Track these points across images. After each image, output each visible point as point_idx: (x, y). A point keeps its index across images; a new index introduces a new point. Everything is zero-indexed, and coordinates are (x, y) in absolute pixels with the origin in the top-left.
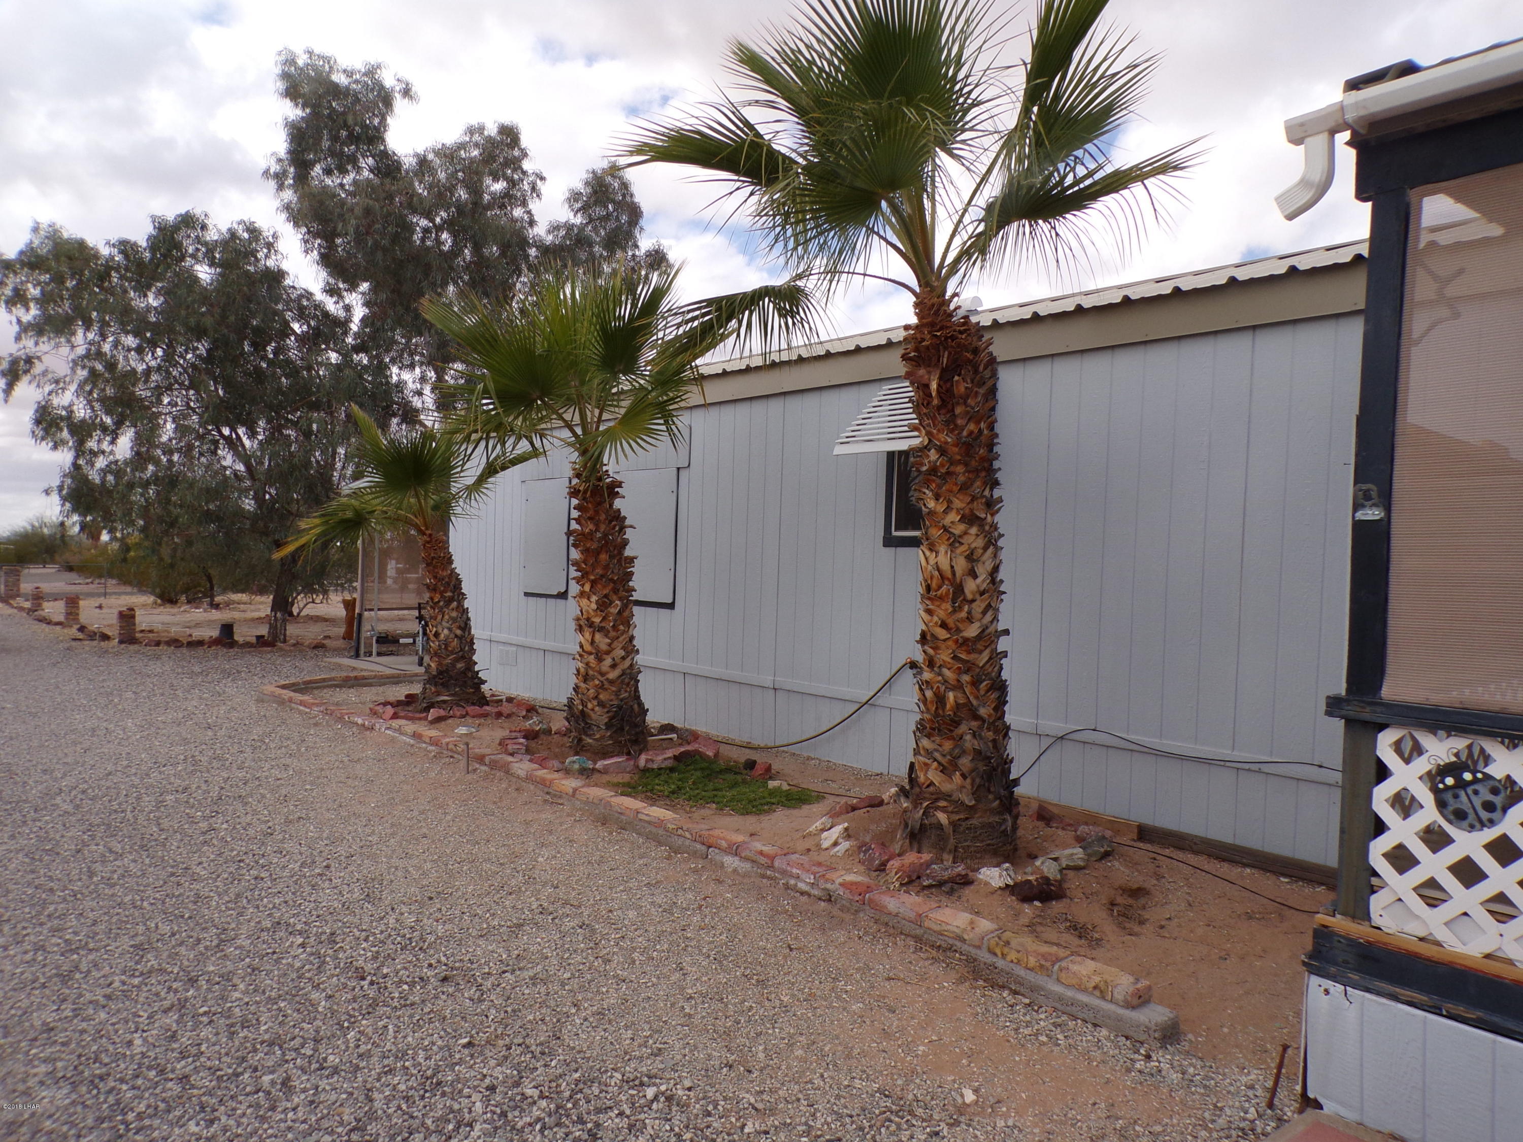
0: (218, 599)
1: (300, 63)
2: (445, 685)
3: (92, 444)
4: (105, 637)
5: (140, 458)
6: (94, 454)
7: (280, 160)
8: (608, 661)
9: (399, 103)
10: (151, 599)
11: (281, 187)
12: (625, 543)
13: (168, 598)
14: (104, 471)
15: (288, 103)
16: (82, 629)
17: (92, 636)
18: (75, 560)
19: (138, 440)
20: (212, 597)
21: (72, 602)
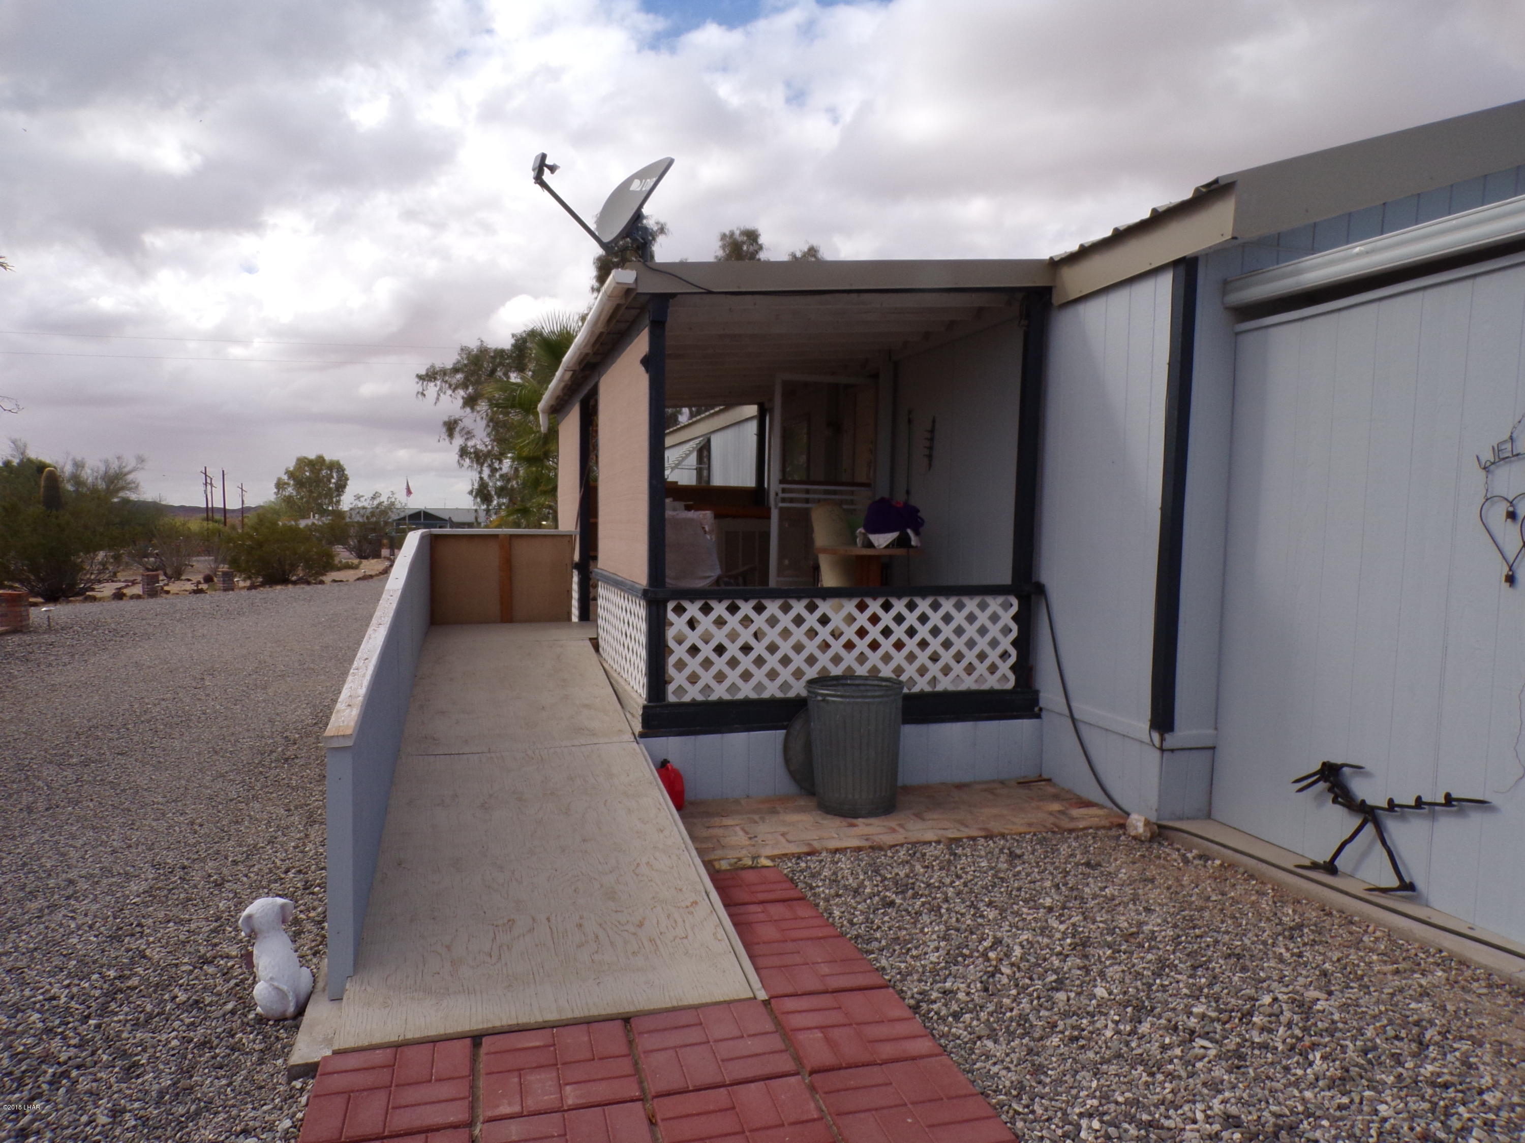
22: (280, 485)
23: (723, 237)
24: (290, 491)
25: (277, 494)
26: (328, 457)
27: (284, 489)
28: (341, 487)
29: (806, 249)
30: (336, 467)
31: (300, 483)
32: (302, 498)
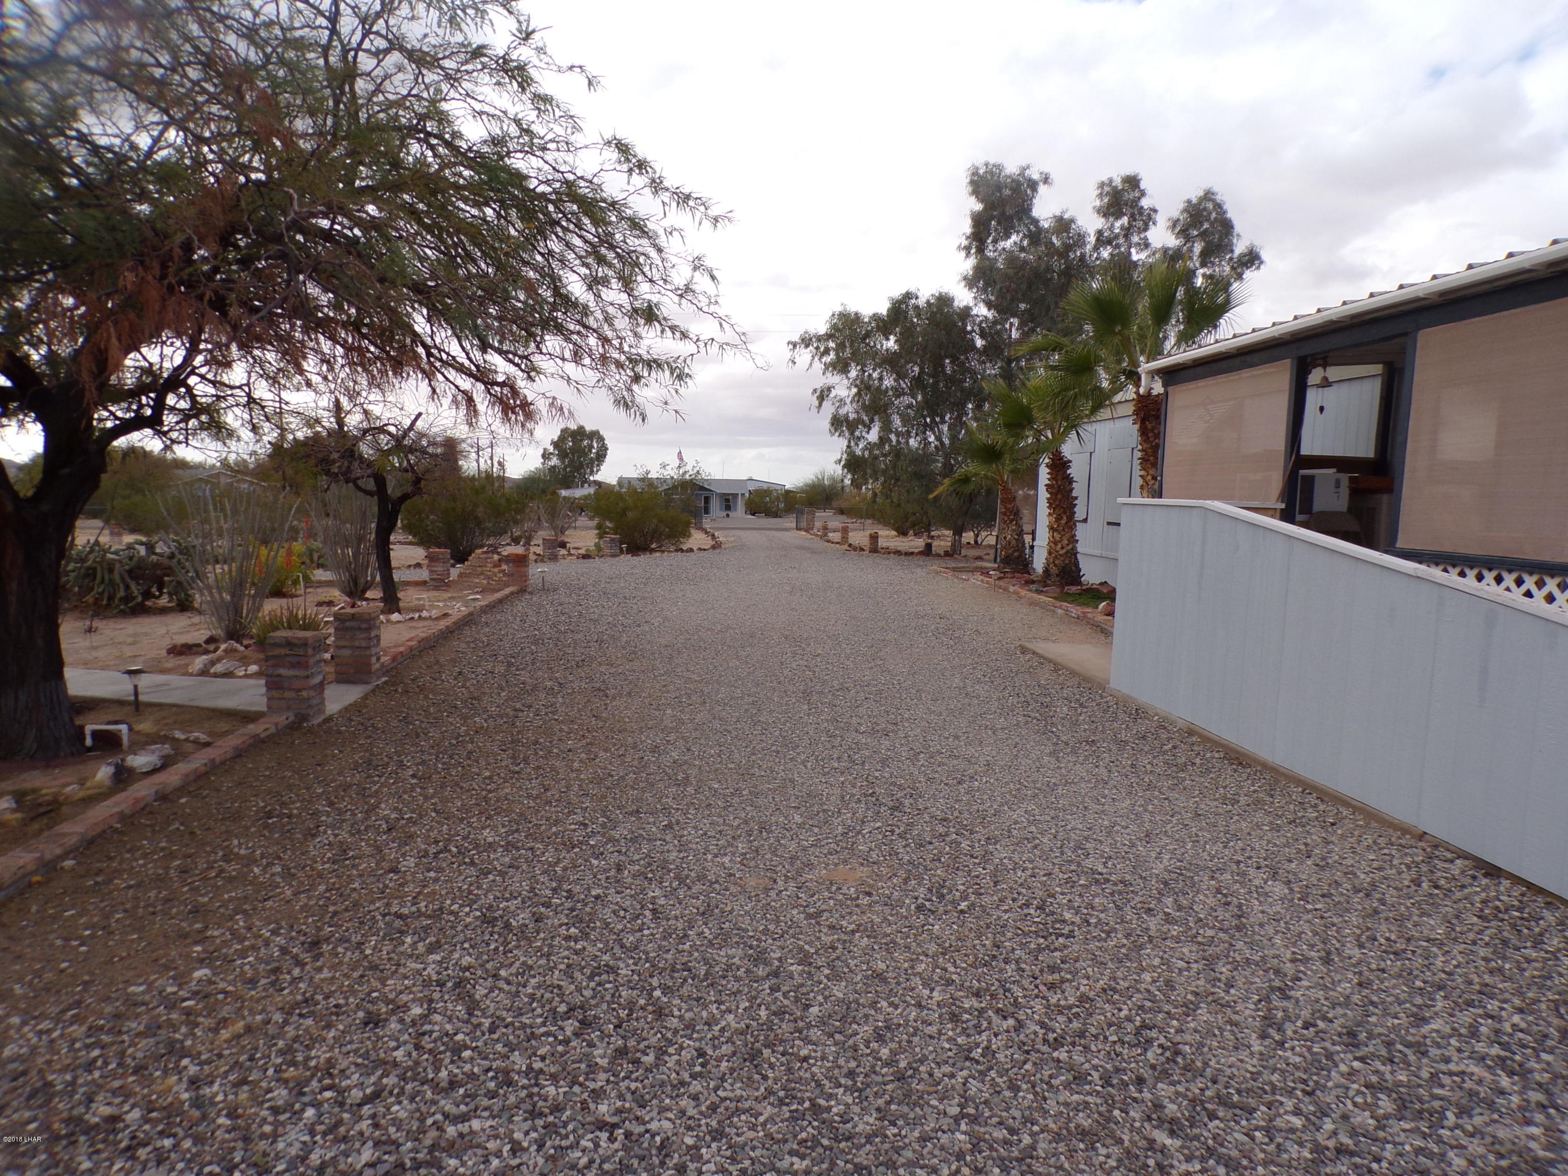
0: (933, 533)
1: (981, 172)
2: (1008, 564)
3: (857, 433)
4: (862, 550)
5: (883, 440)
6: (859, 439)
7: (967, 238)
8: (1059, 546)
9: (1042, 189)
10: (894, 533)
11: (968, 255)
12: (1072, 490)
13: (903, 533)
14: (864, 450)
15: (973, 199)
16: (850, 545)
17: (855, 549)
18: (844, 505)
19: (882, 429)
20: (929, 531)
21: (845, 531)
22: (546, 456)
23: (1102, 185)
24: (554, 461)
25: (543, 464)
26: (589, 428)
27: (549, 459)
28: (601, 455)
29: (1201, 193)
30: (595, 435)
31: (563, 455)
32: (566, 467)
